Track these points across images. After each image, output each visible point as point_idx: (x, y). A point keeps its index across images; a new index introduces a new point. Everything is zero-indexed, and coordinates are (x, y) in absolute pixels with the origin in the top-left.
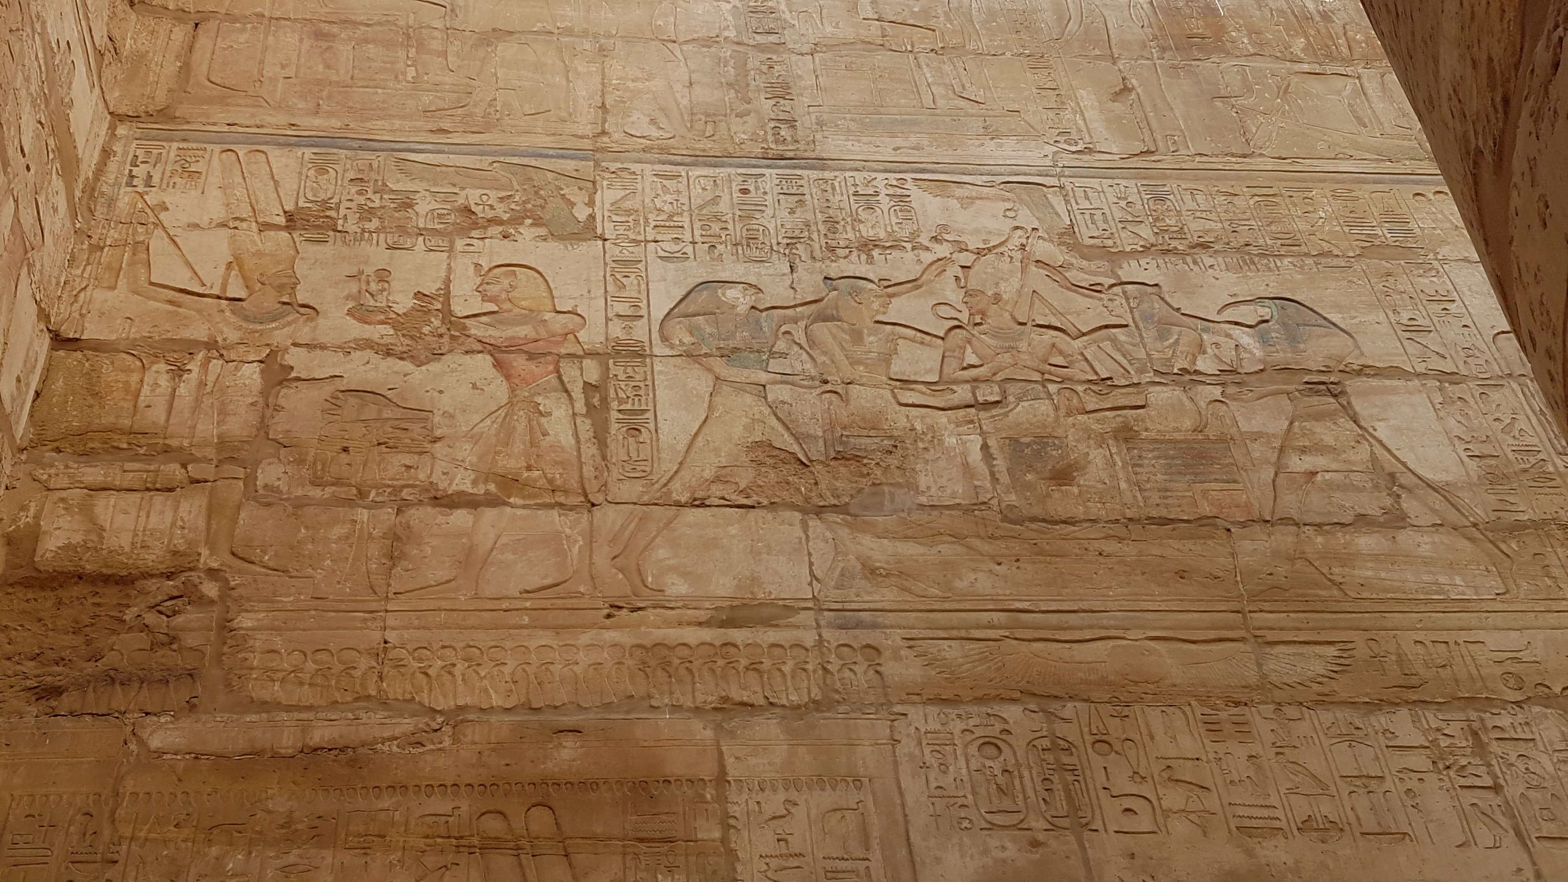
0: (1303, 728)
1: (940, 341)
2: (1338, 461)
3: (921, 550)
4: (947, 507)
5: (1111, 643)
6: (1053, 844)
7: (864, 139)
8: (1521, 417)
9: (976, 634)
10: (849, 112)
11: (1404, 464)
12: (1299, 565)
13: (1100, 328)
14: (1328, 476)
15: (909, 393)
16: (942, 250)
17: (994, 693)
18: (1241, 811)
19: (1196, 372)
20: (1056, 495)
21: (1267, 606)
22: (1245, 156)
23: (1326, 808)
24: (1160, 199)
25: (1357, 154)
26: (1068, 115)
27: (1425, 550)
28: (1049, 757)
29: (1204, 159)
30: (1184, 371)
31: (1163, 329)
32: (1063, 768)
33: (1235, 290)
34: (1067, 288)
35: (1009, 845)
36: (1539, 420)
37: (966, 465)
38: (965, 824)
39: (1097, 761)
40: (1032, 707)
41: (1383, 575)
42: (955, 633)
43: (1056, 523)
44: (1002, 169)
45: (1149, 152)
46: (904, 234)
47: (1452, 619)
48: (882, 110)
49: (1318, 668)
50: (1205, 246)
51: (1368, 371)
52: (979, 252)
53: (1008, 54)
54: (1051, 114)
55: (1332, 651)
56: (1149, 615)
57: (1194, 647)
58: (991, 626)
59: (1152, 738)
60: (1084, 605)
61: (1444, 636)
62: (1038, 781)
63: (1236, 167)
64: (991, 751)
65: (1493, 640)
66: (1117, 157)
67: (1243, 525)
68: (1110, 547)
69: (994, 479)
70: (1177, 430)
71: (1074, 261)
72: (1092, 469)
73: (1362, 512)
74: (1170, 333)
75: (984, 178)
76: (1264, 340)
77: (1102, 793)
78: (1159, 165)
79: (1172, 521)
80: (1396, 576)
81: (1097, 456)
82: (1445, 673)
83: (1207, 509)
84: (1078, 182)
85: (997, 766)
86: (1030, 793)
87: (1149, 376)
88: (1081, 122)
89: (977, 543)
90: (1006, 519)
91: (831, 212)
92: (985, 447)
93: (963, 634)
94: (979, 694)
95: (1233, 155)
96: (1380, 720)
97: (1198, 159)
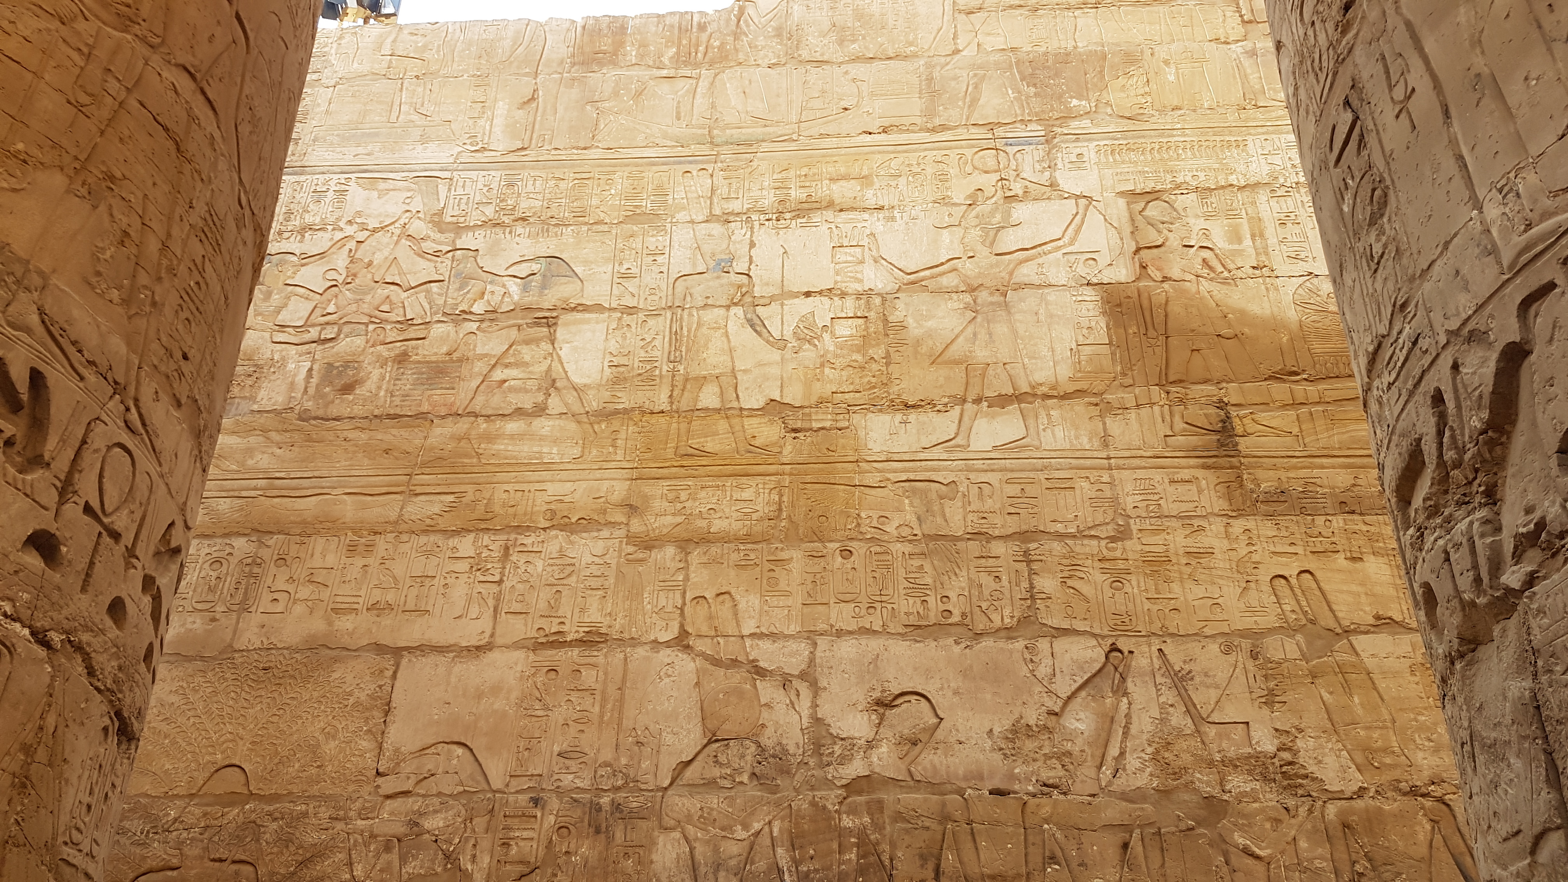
0: (405, 548)
1: (318, 296)
2: (524, 372)
3: (239, 440)
4: (267, 412)
5: (321, 497)
6: (223, 620)
7: (338, 150)
8: (660, 337)
9: (244, 494)
10: (339, 129)
11: (566, 372)
12: (463, 443)
13: (425, 283)
14: (512, 383)
15: (281, 334)
16: (350, 230)
17: (236, 530)
18: (339, 599)
19: (471, 313)
20: (337, 401)
21: (427, 470)
22: (585, 149)
23: (390, 597)
24: (511, 185)
25: (662, 142)
26: (481, 122)
27: (545, 431)
28: (247, 569)
29: (558, 152)
30: (463, 312)
31: (465, 280)
32: (251, 575)
33: (525, 252)
34: (419, 255)
35: (198, 621)
36: (670, 339)
37: (292, 383)
38: (180, 609)
39: (273, 569)
40: (254, 539)
41: (510, 448)
42: (231, 494)
43: (328, 420)
44: (417, 167)
45: (523, 149)
46: (331, 219)
47: (536, 476)
48: (360, 126)
49: (436, 509)
50: (523, 219)
51: (580, 308)
52: (374, 231)
53: (465, 77)
54: (471, 122)
55: (451, 498)
56: (352, 479)
57: (369, 498)
58: (255, 489)
59: (312, 555)
60: (316, 474)
61: (525, 487)
62: (233, 582)
63: (575, 157)
64: (217, 565)
65: (551, 488)
66: (499, 154)
67: (443, 417)
68: (351, 435)
69: (306, 391)
70: (436, 354)
71: (432, 234)
72: (369, 383)
73: (519, 405)
74: (467, 284)
75: (404, 174)
76: (525, 289)
77: (266, 589)
78: (525, 159)
79: (401, 416)
80: (517, 448)
81: (376, 373)
82: (513, 510)
83: (425, 408)
84: (463, 174)
85: (214, 574)
86: (225, 591)
87: (439, 317)
88: (488, 128)
89: (274, 435)
90: (301, 419)
91: (292, 206)
92: (311, 370)
93: (236, 494)
94: (227, 531)
95: (577, 149)
96: (454, 542)
97: (553, 152)
